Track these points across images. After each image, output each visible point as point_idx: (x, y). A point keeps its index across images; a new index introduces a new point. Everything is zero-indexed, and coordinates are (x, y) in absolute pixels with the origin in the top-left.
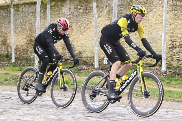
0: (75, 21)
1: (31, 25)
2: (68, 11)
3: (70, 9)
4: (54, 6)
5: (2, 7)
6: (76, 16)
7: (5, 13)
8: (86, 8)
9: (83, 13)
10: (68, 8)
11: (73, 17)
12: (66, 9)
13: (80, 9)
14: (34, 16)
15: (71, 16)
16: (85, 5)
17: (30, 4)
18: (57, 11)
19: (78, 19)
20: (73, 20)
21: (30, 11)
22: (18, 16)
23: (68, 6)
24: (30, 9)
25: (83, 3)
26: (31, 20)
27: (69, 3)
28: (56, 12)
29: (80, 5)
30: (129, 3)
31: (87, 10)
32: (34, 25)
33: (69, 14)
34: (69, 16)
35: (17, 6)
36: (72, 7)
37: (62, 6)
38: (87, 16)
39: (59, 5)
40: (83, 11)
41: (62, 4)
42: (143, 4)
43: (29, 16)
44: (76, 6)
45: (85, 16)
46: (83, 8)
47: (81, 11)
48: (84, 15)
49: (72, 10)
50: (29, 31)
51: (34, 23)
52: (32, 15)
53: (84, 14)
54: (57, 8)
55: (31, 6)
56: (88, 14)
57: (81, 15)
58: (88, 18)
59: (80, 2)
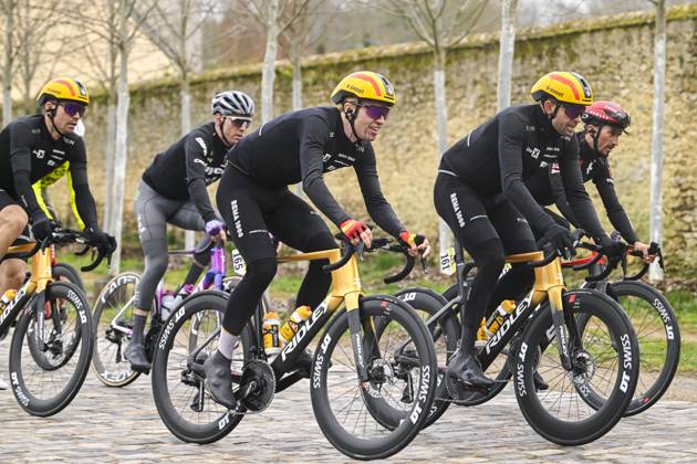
4: (315, 83)
5: (157, 91)
7: (166, 107)
8: (413, 89)
9: (404, 103)
16: (409, 78)
17: (240, 80)
18: (323, 98)
22: (202, 116)
25: (404, 74)
28: (320, 102)
31: (414, 94)
35: (202, 85)
38: (416, 113)
39: (329, 79)
40: (404, 98)
42: (589, 74)
45: (409, 114)
46: (403, 88)
48: (407, 111)
53: (407, 107)
54: (324, 89)
55: (243, 83)
56: (419, 106)
58: (418, 119)
59: (394, 71)
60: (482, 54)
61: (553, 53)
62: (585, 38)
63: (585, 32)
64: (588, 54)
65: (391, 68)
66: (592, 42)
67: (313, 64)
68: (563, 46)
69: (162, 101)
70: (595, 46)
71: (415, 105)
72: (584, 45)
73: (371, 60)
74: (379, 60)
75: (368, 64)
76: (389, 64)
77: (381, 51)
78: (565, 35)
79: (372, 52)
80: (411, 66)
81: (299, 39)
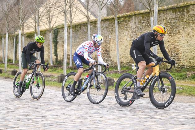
0: (139, 33)
1: (106, 38)
2: (134, 25)
3: (135, 23)
4: (123, 21)
5: (83, 25)
6: (141, 29)
7: (86, 29)
8: (148, 22)
9: (146, 26)
10: (134, 22)
11: (137, 30)
12: (132, 23)
13: (143, 22)
14: (108, 30)
15: (136, 29)
16: (147, 19)
17: (104, 21)
18: (125, 25)
19: (142, 31)
20: (138, 32)
21: (104, 26)
22: (95, 31)
23: (134, 21)
24: (105, 25)
25: (146, 18)
26: (105, 34)
27: (135, 18)
28: (125, 26)
29: (143, 20)
30: (182, 16)
31: (148, 23)
32: (108, 38)
33: (134, 27)
34: (135, 29)
35: (95, 23)
36: (137, 22)
37: (129, 21)
38: (149, 28)
39: (127, 20)
40: (146, 24)
41: (129, 20)
42: (193, 16)
43: (104, 31)
44: (140, 21)
45: (147, 29)
46: (146, 22)
47: (144, 24)
48: (146, 28)
49: (137, 24)
50: (104, 43)
51: (108, 36)
52: (106, 30)
53: (146, 27)
54: (125, 23)
55: (105, 22)
56: (150, 26)
57: (144, 27)
58: (150, 30)
59: (143, 17)
60: (165, 12)
61: (183, 11)
62: (191, 7)
63: (191, 5)
64: (192, 11)
65: (142, 16)
66: (193, 8)
67: (122, 16)
68: (186, 9)
69: (85, 27)
70: (194, 8)
71: (148, 26)
72: (191, 8)
73: (137, 14)
74: (139, 14)
75: (136, 15)
76: (142, 15)
77: (140, 12)
78: (186, 6)
79: (137, 12)
80: (147, 16)
81: (116, 9)
